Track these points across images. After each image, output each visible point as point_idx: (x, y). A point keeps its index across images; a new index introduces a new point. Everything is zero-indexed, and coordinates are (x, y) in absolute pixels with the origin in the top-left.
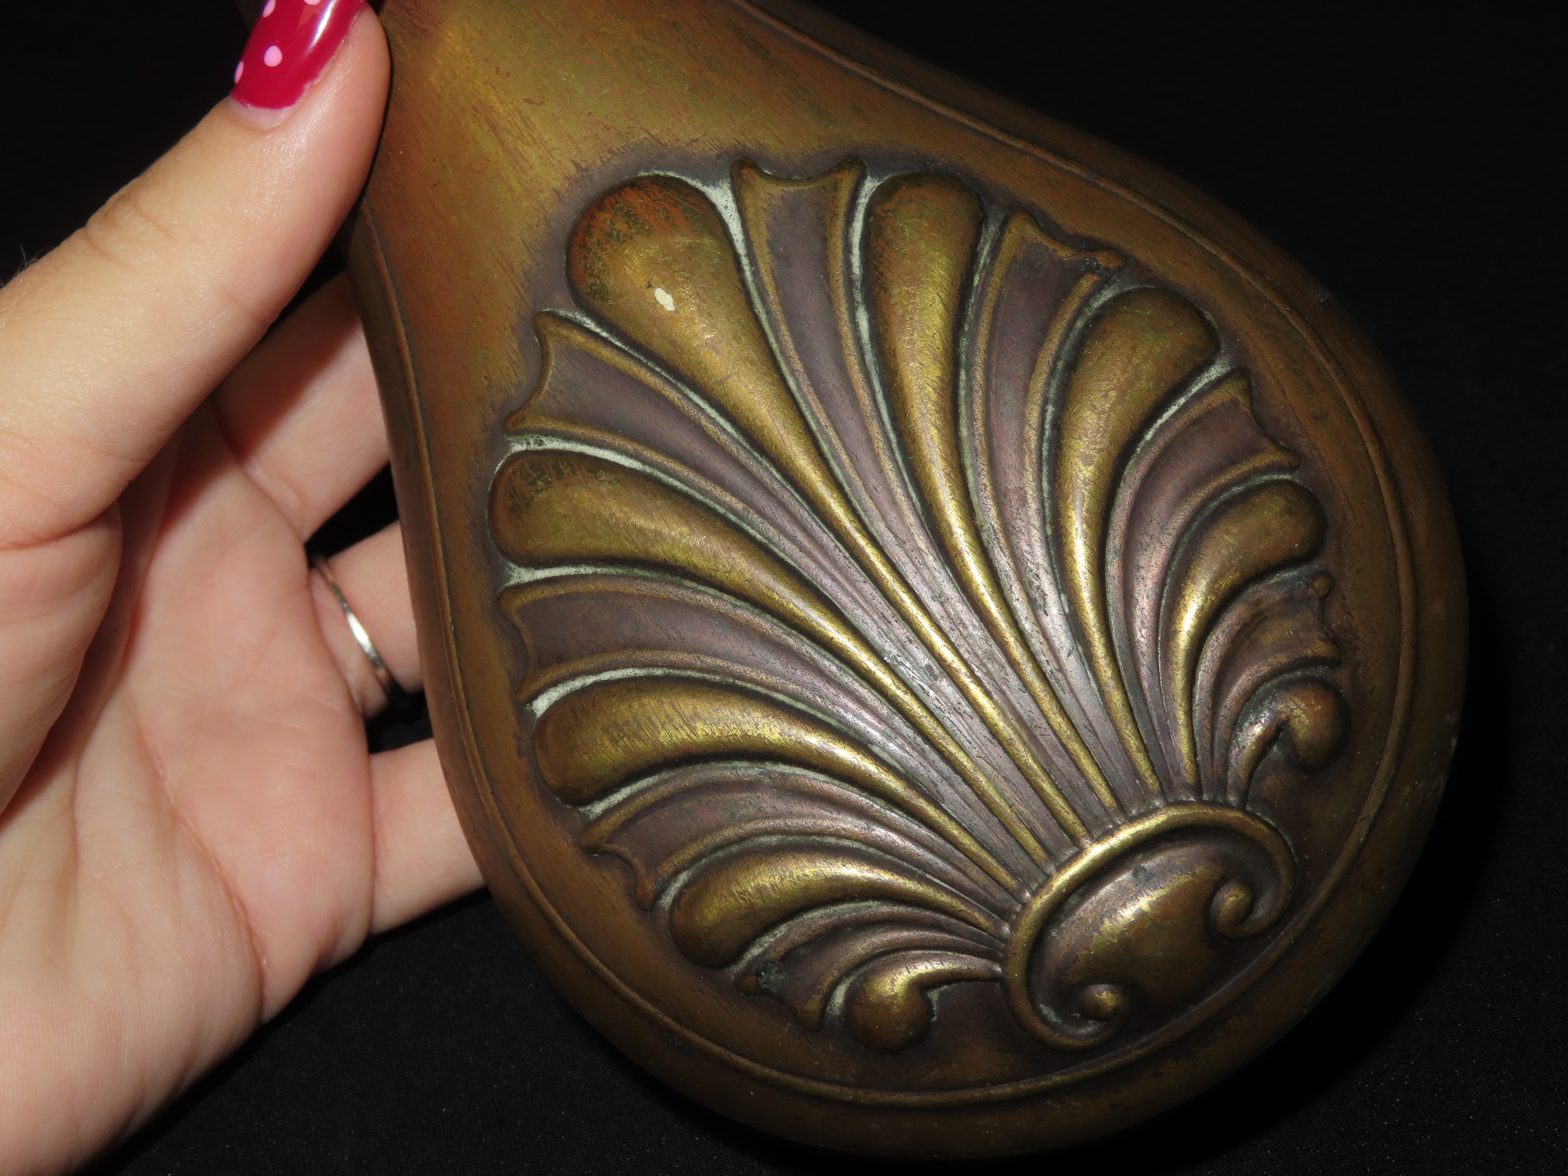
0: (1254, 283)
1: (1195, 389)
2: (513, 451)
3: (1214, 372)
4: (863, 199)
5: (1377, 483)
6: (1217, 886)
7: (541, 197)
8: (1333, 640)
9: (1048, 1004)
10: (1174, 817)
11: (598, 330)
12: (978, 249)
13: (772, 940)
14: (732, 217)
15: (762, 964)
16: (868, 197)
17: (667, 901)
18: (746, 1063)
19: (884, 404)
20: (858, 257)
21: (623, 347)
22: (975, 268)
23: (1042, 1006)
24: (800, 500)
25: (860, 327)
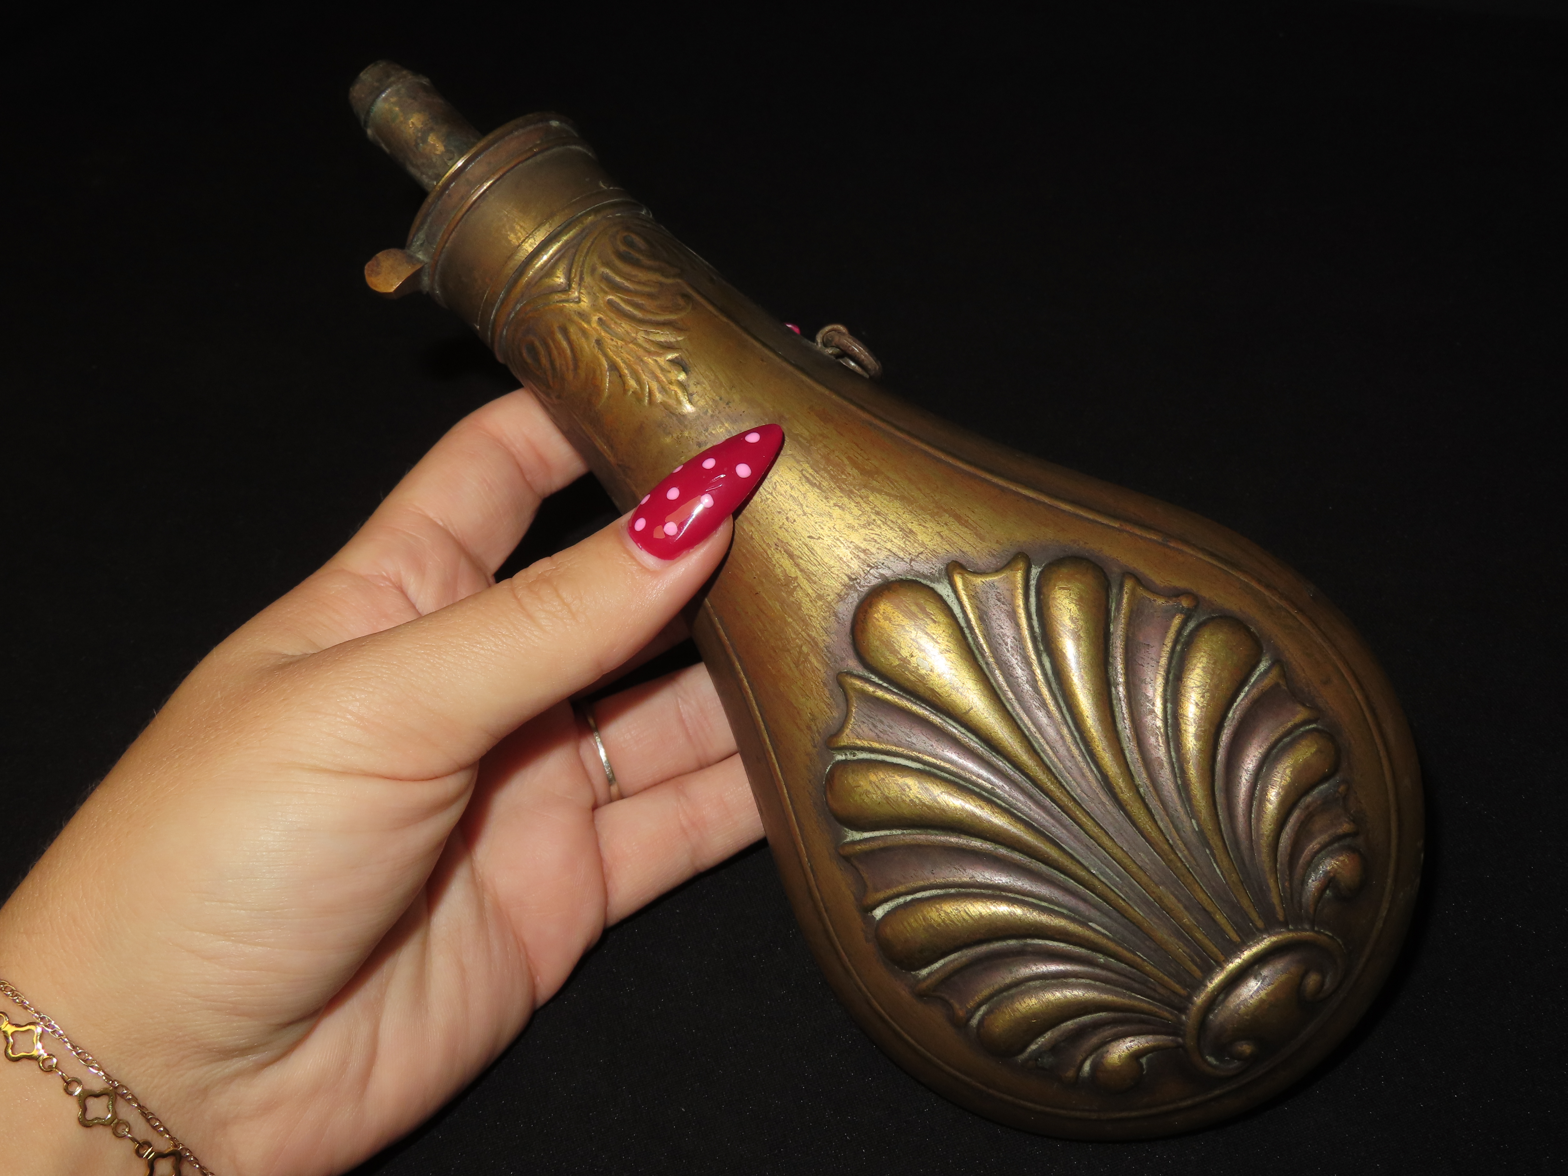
0: (1273, 598)
1: (1253, 680)
2: (837, 760)
3: (1262, 666)
4: (1032, 581)
5: (1364, 716)
6: (1304, 976)
7: (829, 599)
8: (1354, 821)
9: (1211, 1055)
10: (1275, 942)
11: (881, 682)
12: (1109, 607)
13: (1043, 1040)
14: (953, 602)
15: (1039, 1053)
16: (1035, 579)
17: (974, 1022)
18: (1030, 1105)
19: (1068, 714)
20: (1036, 621)
21: (899, 692)
22: (1109, 620)
23: (1207, 1057)
24: (1025, 779)
25: (1046, 667)
